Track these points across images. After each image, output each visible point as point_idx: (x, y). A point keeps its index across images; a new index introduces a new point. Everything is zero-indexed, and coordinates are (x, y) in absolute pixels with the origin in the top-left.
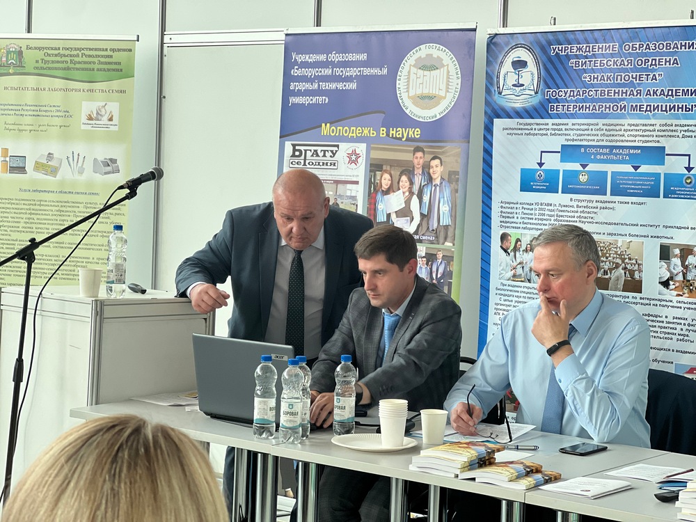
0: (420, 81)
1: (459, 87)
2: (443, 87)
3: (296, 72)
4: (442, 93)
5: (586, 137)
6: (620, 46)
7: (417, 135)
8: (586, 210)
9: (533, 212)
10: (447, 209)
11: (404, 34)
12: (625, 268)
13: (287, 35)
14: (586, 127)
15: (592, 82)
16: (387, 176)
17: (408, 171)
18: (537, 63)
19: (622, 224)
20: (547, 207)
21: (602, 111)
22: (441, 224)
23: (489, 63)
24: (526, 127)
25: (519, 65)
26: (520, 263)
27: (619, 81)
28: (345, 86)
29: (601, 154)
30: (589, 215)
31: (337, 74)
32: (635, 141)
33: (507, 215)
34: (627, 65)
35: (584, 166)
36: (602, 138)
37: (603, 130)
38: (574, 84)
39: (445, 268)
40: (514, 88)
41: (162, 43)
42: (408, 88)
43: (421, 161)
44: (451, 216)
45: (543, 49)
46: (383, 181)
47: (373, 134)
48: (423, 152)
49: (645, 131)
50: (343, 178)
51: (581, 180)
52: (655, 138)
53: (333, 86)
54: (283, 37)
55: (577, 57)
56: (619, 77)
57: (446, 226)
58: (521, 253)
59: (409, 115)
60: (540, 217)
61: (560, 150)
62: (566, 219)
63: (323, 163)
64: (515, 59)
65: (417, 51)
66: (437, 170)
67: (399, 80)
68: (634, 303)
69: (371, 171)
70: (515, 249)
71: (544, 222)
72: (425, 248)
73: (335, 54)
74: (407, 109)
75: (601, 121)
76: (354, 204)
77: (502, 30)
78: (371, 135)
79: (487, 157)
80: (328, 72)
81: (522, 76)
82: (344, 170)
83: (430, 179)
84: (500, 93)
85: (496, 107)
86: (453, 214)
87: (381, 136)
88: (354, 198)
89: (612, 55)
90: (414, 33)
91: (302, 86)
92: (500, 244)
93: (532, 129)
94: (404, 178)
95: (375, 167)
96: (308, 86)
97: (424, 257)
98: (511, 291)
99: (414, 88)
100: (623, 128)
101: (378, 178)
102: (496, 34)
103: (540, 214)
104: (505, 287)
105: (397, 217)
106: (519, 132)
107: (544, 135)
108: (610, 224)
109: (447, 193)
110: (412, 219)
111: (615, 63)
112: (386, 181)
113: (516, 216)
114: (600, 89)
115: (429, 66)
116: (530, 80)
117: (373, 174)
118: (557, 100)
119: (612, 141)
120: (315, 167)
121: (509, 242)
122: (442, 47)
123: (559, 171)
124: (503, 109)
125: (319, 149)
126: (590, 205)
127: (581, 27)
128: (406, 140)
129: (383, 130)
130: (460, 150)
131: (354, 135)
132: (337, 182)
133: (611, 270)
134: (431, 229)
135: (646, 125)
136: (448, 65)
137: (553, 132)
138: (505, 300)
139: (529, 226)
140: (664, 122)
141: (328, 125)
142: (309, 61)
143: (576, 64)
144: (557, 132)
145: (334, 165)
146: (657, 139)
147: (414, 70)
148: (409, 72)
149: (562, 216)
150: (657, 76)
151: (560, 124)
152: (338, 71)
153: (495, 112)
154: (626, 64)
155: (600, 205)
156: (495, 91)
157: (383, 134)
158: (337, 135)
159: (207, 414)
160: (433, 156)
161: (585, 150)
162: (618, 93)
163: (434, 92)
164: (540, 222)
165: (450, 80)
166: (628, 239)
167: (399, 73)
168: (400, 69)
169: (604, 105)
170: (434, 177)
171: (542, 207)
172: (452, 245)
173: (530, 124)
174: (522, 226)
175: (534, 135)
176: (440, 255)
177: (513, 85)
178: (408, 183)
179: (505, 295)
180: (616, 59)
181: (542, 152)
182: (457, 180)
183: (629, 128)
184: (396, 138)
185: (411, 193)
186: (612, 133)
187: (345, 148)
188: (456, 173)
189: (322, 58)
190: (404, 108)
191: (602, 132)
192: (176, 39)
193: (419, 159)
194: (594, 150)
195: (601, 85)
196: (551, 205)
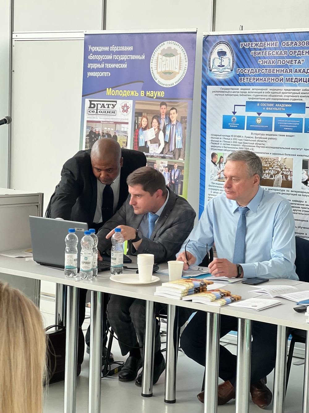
0: (164, 63)
1: (187, 66)
2: (178, 67)
3: (91, 57)
4: (177, 71)
5: (260, 97)
6: (280, 43)
7: (162, 95)
8: (260, 140)
9: (230, 141)
10: (180, 138)
11: (154, 35)
12: (283, 174)
13: (85, 35)
14: (260, 91)
15: (264, 64)
16: (145, 119)
17: (157, 116)
18: (232, 53)
19: (281, 148)
20: (238, 138)
21: (269, 81)
22: (177, 148)
23: (204, 53)
24: (226, 91)
25: (222, 54)
26: (223, 171)
27: (279, 64)
28: (120, 66)
29: (269, 107)
30: (262, 143)
31: (116, 59)
32: (288, 99)
33: (215, 142)
34: (284, 55)
35: (259, 114)
36: (269, 97)
37: (270, 93)
38: (253, 65)
39: (179, 173)
40: (219, 67)
41: (12, 39)
42: (157, 67)
43: (165, 111)
44: (182, 143)
45: (236, 45)
46: (143, 123)
47: (137, 94)
48: (166, 105)
49: (294, 93)
50: (119, 121)
51: (258, 122)
52: (300, 98)
53: (113, 66)
54: (84, 36)
55: (255, 49)
56: (279, 61)
57: (180, 148)
58: (223, 164)
59: (158, 83)
60: (234, 144)
61: (245, 105)
62: (249, 145)
63: (108, 112)
64: (219, 51)
65: (162, 45)
66: (174, 116)
67: (152, 62)
68: (288, 194)
69: (135, 116)
70: (220, 162)
71: (237, 147)
72: (167, 161)
73: (114, 46)
74: (156, 79)
75: (269, 88)
76: (125, 136)
77: (212, 33)
78: (136, 95)
79: (203, 108)
80: (110, 57)
81: (223, 61)
82: (120, 116)
83: (170, 121)
84: (211, 71)
85: (208, 79)
86: (184, 141)
87: (141, 95)
88: (126, 132)
89: (275, 49)
90: (161, 35)
91: (95, 66)
92: (211, 159)
93: (229, 92)
94: (155, 121)
95: (138, 114)
96: (98, 66)
97: (167, 167)
98: (217, 187)
99: (161, 67)
100: (281, 92)
101: (140, 120)
102: (208, 35)
103: (234, 142)
104: (214, 185)
105: (151, 143)
106: (222, 93)
107: (236, 95)
108: (274, 148)
109: (180, 129)
110: (160, 145)
111: (277, 53)
112: (144, 122)
113: (220, 143)
114: (268, 69)
115: (169, 54)
116: (228, 63)
117: (137, 118)
118: (244, 75)
119: (275, 99)
120: (103, 114)
121: (216, 158)
122: (176, 43)
123: (245, 117)
124: (212, 80)
125: (105, 103)
126: (263, 136)
127: (257, 31)
128: (156, 98)
129: (143, 92)
130: (187, 104)
131: (126, 95)
132: (116, 123)
133: (275, 175)
134: (170, 151)
135: (294, 90)
136: (180, 54)
137: (241, 94)
138: (214, 192)
139: (228, 149)
140: (304, 88)
141: (110, 89)
142: (99, 50)
143: (254, 54)
144: (244, 94)
145: (114, 113)
146: (301, 98)
147: (160, 56)
148: (158, 58)
149: (246, 143)
150: (301, 61)
151: (245, 89)
152: (116, 57)
153: (208, 82)
154: (283, 53)
155: (268, 137)
156: (207, 69)
157: (142, 94)
158: (116, 95)
159: (38, 263)
160: (171, 108)
161: (260, 105)
162: (279, 71)
163: (172, 70)
164: (234, 146)
165: (182, 63)
166: (284, 157)
167: (152, 58)
168: (152, 56)
169: (270, 78)
170: (172, 120)
171: (235, 138)
172: (183, 160)
173: (228, 89)
174: (223, 149)
175: (230, 95)
176: (176, 166)
177: (219, 66)
178: (157, 124)
179: (214, 189)
180: (277, 51)
181: (235, 105)
182: (186, 122)
183: (285, 91)
184: (150, 97)
185: (159, 129)
186: (275, 94)
187: (120, 103)
188: (185, 118)
189: (107, 49)
190: (155, 79)
191: (269, 94)
192: (20, 36)
193: (163, 110)
194: (265, 105)
195: (269, 66)
196: (240, 137)
